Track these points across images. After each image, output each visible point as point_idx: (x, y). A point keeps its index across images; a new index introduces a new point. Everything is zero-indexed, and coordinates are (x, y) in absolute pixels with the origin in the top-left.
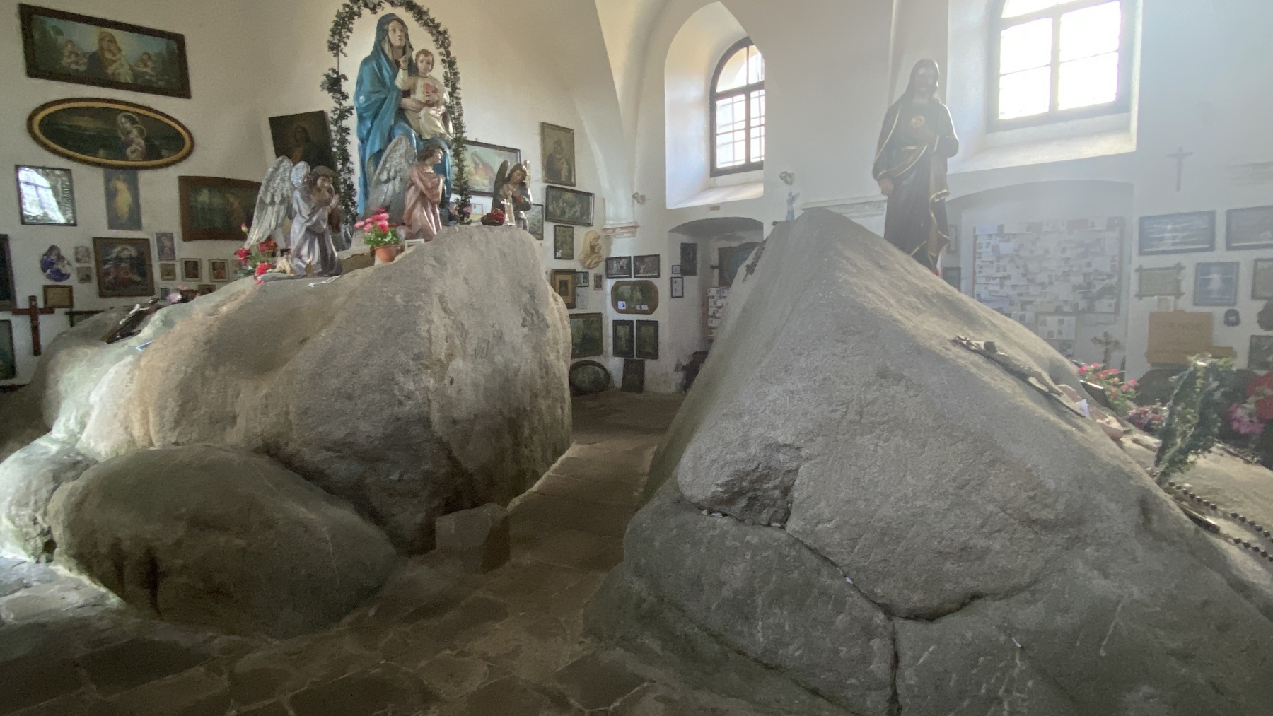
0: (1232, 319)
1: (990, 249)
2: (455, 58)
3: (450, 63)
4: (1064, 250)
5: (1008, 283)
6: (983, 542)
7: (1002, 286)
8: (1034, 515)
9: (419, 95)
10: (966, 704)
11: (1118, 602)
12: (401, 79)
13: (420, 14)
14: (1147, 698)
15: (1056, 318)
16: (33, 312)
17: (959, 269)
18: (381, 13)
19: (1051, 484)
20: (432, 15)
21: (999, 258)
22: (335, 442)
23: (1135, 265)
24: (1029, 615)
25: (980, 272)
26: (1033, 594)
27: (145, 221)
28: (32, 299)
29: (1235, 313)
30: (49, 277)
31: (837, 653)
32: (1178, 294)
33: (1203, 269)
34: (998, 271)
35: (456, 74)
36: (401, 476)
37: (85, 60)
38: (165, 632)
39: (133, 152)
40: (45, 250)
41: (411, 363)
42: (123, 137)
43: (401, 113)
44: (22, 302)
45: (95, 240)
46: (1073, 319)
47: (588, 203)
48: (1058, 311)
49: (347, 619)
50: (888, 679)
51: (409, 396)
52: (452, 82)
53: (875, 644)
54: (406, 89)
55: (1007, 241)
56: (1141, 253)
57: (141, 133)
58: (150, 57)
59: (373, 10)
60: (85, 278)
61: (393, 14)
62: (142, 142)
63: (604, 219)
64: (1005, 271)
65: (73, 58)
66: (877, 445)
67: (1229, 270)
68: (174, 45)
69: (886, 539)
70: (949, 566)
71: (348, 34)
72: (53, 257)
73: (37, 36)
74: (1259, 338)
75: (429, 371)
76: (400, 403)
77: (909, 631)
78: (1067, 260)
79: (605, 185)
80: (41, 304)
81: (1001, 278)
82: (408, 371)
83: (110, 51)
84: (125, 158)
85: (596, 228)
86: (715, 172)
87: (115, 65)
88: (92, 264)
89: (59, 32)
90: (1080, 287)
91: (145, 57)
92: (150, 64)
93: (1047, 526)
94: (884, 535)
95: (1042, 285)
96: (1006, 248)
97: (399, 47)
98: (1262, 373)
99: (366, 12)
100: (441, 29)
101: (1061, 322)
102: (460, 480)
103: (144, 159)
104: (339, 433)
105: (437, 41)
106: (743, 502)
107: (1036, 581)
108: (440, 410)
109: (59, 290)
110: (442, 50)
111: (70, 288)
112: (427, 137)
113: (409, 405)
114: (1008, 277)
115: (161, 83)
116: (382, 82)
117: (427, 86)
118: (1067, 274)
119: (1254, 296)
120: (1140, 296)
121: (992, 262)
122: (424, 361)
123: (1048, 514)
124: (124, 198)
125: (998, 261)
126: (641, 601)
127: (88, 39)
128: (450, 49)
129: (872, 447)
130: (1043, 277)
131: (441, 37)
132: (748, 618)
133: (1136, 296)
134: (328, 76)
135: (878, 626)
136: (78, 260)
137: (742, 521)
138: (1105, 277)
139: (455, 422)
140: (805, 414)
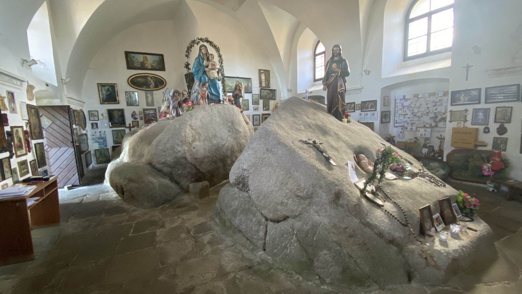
0: (487, 131)
1: (401, 104)
2: (221, 55)
3: (220, 56)
4: (427, 104)
5: (406, 116)
6: (286, 201)
7: (404, 117)
8: (298, 194)
9: (210, 67)
10: (279, 247)
11: (320, 224)
12: (205, 63)
13: (211, 43)
14: (326, 254)
15: (423, 129)
16: (130, 128)
17: (390, 112)
18: (199, 45)
19: (303, 185)
20: (214, 43)
21: (404, 107)
22: (162, 163)
23: (449, 110)
24: (298, 224)
25: (397, 112)
26: (300, 218)
27: (155, 103)
28: (130, 124)
29: (488, 128)
30: (133, 119)
31: (252, 228)
32: (466, 121)
33: (476, 111)
34: (403, 112)
35: (222, 59)
36: (182, 172)
37: (140, 64)
38: (126, 206)
39: (152, 86)
40: (132, 112)
41: (180, 143)
42: (149, 83)
43: (205, 72)
44: (127, 125)
45: (143, 109)
46: (430, 130)
47: (275, 93)
48: (425, 127)
49: (161, 207)
50: (264, 237)
51: (179, 151)
52: (221, 62)
53: (261, 227)
54: (206, 65)
55: (407, 101)
56: (452, 105)
57: (153, 81)
58: (155, 61)
59: (197, 44)
60: (141, 119)
61: (203, 45)
62: (154, 84)
63: (280, 98)
64: (406, 112)
65: (137, 63)
66: (266, 170)
67: (486, 112)
68: (161, 57)
69: (265, 198)
70: (279, 207)
71: (191, 52)
72: (134, 114)
73: (129, 59)
74: (497, 138)
75: (185, 145)
76: (177, 153)
77: (270, 224)
78: (428, 108)
79: (280, 86)
80: (131, 126)
81: (404, 115)
82: (179, 145)
83: (146, 61)
84: (150, 88)
85: (277, 100)
86: (315, 80)
87: (147, 64)
88: (143, 116)
89: (134, 57)
90: (433, 118)
91: (154, 62)
92: (155, 63)
93: (302, 198)
94: (264, 196)
95: (419, 117)
96: (406, 104)
97: (205, 54)
98: (496, 152)
99: (195, 45)
100: (217, 47)
101: (425, 131)
102: (200, 174)
103: (155, 88)
104: (163, 160)
105: (216, 50)
106: (241, 185)
107: (300, 214)
108: (191, 155)
109: (136, 122)
110: (218, 53)
111: (138, 121)
112: (212, 79)
113: (179, 154)
114: (407, 114)
115: (158, 68)
116: (200, 65)
117: (212, 64)
118: (428, 113)
119: (495, 121)
120: (451, 121)
121: (401, 109)
122: (183, 142)
123: (301, 194)
124: (150, 99)
125: (403, 108)
126: (218, 209)
127: (140, 58)
128: (220, 52)
129: (265, 171)
130: (419, 114)
131: (217, 50)
132: (235, 217)
133: (449, 121)
134: (185, 64)
135: (262, 222)
136: (140, 114)
137: (241, 190)
138: (442, 114)
139: (196, 159)
140: (250, 161)
